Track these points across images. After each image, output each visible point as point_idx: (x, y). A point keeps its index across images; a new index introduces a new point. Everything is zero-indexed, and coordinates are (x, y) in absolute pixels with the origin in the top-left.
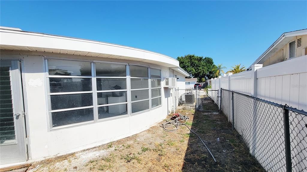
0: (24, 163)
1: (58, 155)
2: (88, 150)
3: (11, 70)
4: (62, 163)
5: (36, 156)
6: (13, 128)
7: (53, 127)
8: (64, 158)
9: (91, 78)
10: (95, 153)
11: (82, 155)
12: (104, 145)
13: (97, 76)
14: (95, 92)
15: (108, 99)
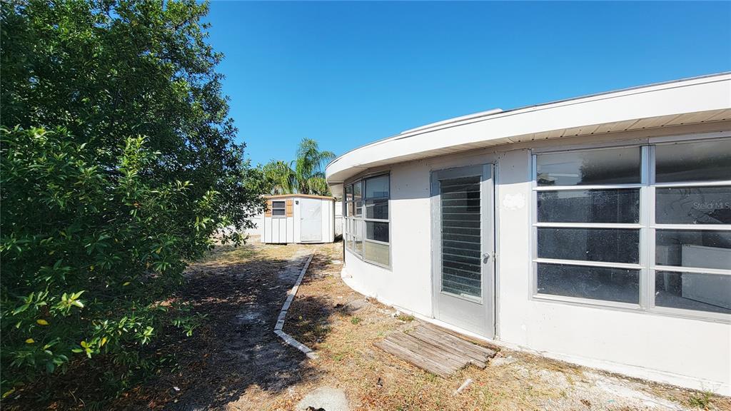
1: (545, 355)
2: (616, 375)
3: (483, 181)
4: (553, 374)
7: (539, 292)
8: (559, 366)
9: (638, 189)
10: (640, 394)
11: (600, 383)
14: (648, 225)
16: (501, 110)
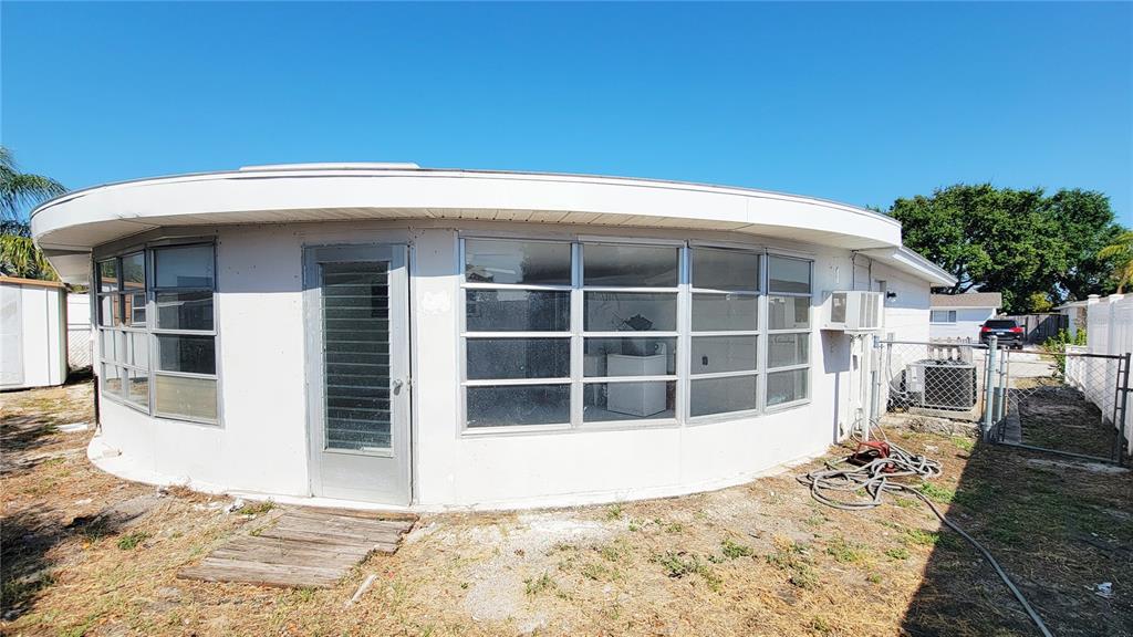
0: (404, 509)
1: (477, 509)
2: (550, 510)
3: (392, 269)
4: (485, 531)
5: (431, 499)
6: (388, 416)
7: (469, 426)
8: (490, 518)
9: (569, 292)
10: (569, 524)
11: (535, 524)
12: (597, 505)
13: (586, 284)
14: (577, 334)
15: (606, 359)
16: (415, 166)
